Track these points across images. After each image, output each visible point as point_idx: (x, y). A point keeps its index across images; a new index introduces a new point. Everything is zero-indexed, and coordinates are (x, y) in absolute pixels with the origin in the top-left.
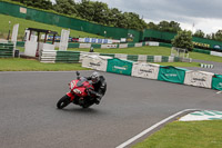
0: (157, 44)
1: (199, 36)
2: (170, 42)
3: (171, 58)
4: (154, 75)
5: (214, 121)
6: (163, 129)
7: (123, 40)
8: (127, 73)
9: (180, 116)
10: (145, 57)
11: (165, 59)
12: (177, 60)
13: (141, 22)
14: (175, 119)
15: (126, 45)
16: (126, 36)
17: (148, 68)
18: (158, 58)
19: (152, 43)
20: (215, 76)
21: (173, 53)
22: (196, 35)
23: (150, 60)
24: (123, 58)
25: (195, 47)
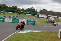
0: (12, 12)
1: (23, 10)
2: (15, 12)
3: (15, 16)
4: (11, 21)
5: (27, 33)
7: (2, 12)
8: (3, 21)
10: (8, 16)
12: (17, 17)
13: (7, 6)
14: (17, 33)
15: (3, 13)
16: (3, 11)
17: (9, 19)
18: (12, 16)
19: (10, 12)
20: (27, 21)
21: (16, 15)
23: (10, 17)
24: (2, 17)
25: (22, 13)
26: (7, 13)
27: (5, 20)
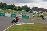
0: (10, 9)
2: (13, 9)
3: (13, 12)
4: (10, 16)
6: (12, 27)
8: (4, 16)
9: (15, 24)
10: (8, 12)
11: (12, 12)
12: (15, 12)
15: (4, 10)
16: (4, 8)
17: (8, 15)
18: (11, 12)
19: (9, 9)
22: (18, 7)
23: (9, 13)
24: (3, 13)
26: (7, 10)
27: (6, 15)
